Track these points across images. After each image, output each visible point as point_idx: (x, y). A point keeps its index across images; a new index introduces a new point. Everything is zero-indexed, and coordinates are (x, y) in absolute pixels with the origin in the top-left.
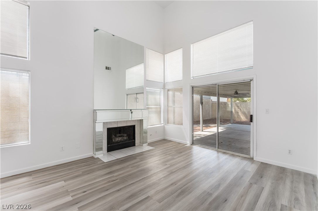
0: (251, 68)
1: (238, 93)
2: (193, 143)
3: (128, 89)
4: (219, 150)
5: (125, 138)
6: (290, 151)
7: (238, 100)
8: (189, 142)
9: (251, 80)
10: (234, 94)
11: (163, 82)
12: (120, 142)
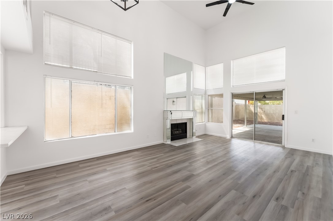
0: (284, 81)
1: (267, 97)
2: (232, 137)
3: (168, 94)
4: (255, 141)
5: (181, 132)
6: (313, 140)
7: (260, 102)
8: (229, 136)
9: (283, 90)
10: (263, 98)
11: (205, 89)
12: (178, 134)
